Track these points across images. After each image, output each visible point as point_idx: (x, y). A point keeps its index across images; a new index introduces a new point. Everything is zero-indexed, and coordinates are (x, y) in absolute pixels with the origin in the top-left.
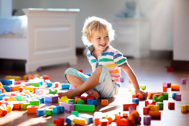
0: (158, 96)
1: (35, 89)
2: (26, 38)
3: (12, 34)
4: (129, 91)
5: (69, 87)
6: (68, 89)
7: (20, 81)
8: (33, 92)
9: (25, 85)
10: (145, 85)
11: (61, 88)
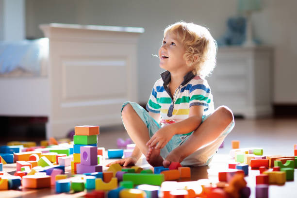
0: (284, 161)
1: (57, 157)
2: (46, 77)
3: (22, 71)
4: (232, 159)
5: (122, 156)
6: (120, 157)
7: (33, 148)
8: (56, 163)
9: (41, 152)
10: (261, 149)
11: (108, 157)
